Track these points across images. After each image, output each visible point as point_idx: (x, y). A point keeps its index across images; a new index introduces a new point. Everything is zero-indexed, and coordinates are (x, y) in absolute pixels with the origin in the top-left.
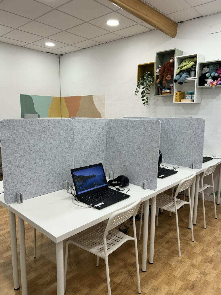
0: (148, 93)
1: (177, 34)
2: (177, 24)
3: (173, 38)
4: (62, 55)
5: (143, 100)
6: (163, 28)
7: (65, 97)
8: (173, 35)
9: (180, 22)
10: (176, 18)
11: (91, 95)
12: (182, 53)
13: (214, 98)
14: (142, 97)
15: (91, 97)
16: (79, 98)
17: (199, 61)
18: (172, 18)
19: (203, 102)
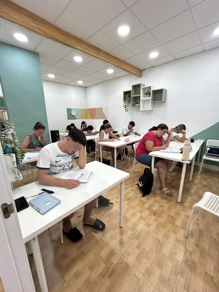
0: (128, 106)
1: (142, 76)
2: (142, 71)
3: (140, 77)
4: (86, 87)
5: (126, 109)
6: (134, 73)
7: (89, 109)
8: (140, 76)
9: (144, 70)
10: (141, 68)
11: (101, 107)
12: (144, 85)
13: (160, 107)
14: (125, 108)
15: (101, 108)
16: (96, 109)
17: (152, 89)
18: (139, 68)
19: (155, 109)
